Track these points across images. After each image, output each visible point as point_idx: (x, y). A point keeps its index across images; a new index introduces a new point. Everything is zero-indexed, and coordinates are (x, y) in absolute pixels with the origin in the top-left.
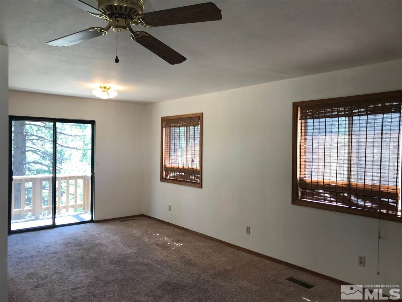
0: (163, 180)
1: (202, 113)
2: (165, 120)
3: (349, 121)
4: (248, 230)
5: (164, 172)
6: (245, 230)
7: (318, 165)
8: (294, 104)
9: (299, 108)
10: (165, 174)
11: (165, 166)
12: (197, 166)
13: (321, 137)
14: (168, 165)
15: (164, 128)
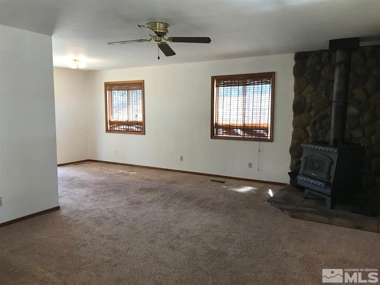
0: (108, 131)
1: (144, 80)
2: (108, 85)
3: (244, 88)
4: (182, 158)
5: (109, 125)
6: (180, 158)
7: (226, 115)
8: (212, 77)
9: (215, 80)
10: (110, 127)
11: (110, 120)
12: (140, 119)
13: (228, 98)
14: (112, 120)
15: (108, 91)
